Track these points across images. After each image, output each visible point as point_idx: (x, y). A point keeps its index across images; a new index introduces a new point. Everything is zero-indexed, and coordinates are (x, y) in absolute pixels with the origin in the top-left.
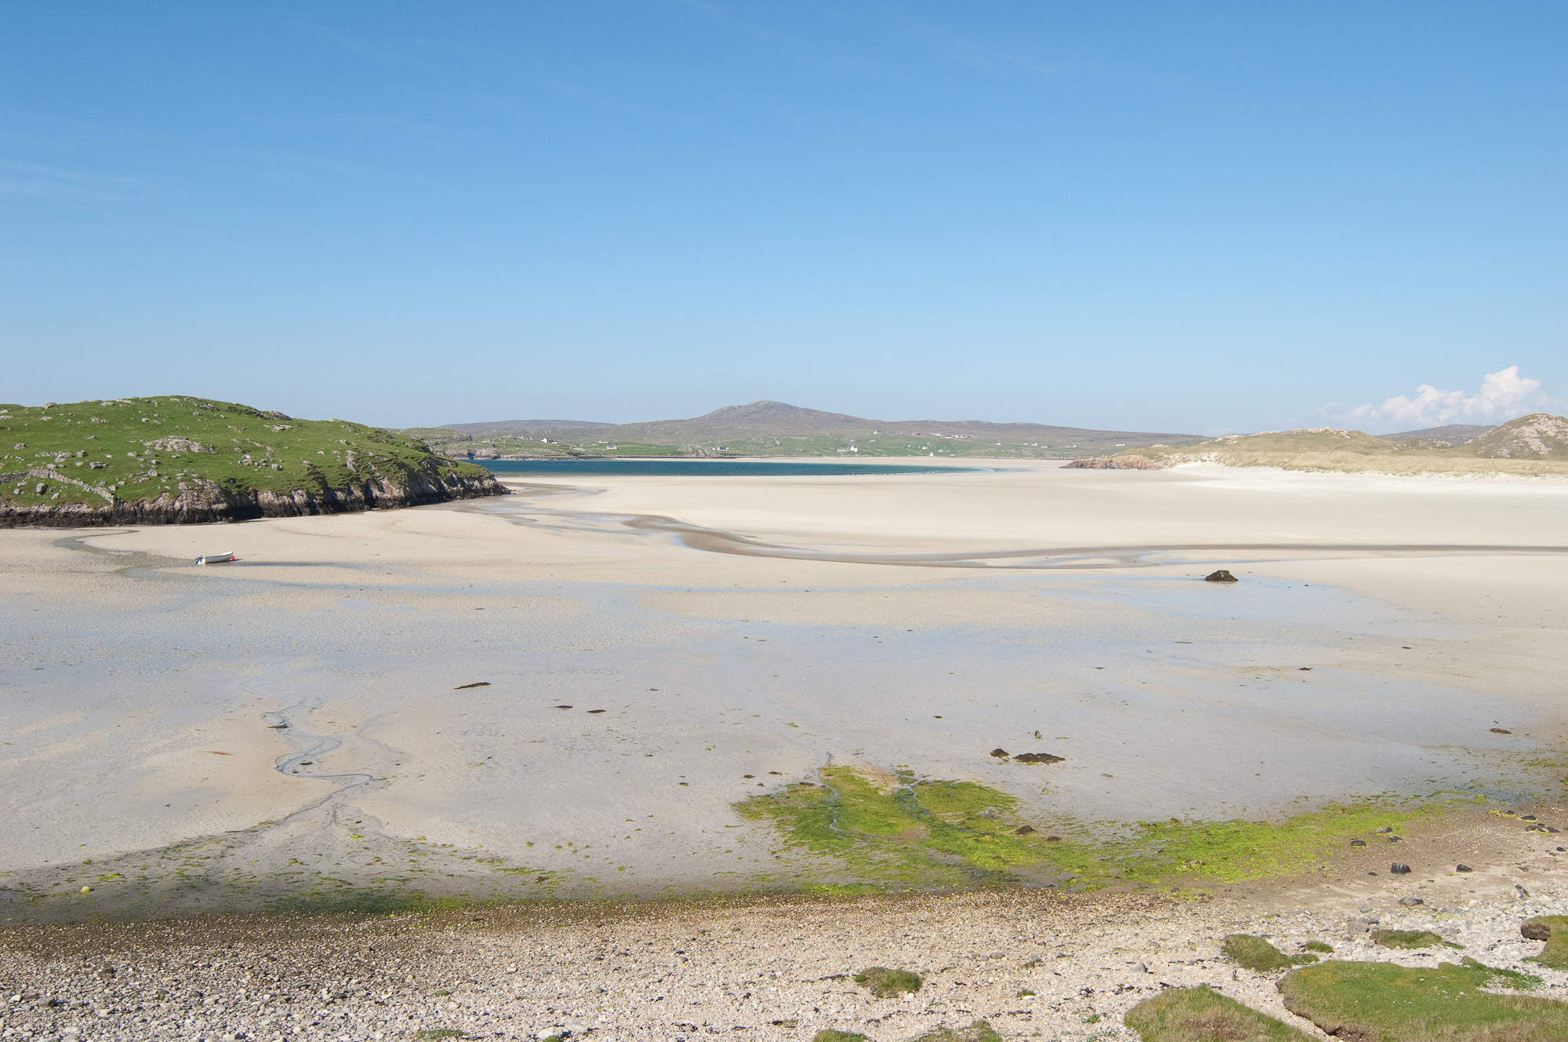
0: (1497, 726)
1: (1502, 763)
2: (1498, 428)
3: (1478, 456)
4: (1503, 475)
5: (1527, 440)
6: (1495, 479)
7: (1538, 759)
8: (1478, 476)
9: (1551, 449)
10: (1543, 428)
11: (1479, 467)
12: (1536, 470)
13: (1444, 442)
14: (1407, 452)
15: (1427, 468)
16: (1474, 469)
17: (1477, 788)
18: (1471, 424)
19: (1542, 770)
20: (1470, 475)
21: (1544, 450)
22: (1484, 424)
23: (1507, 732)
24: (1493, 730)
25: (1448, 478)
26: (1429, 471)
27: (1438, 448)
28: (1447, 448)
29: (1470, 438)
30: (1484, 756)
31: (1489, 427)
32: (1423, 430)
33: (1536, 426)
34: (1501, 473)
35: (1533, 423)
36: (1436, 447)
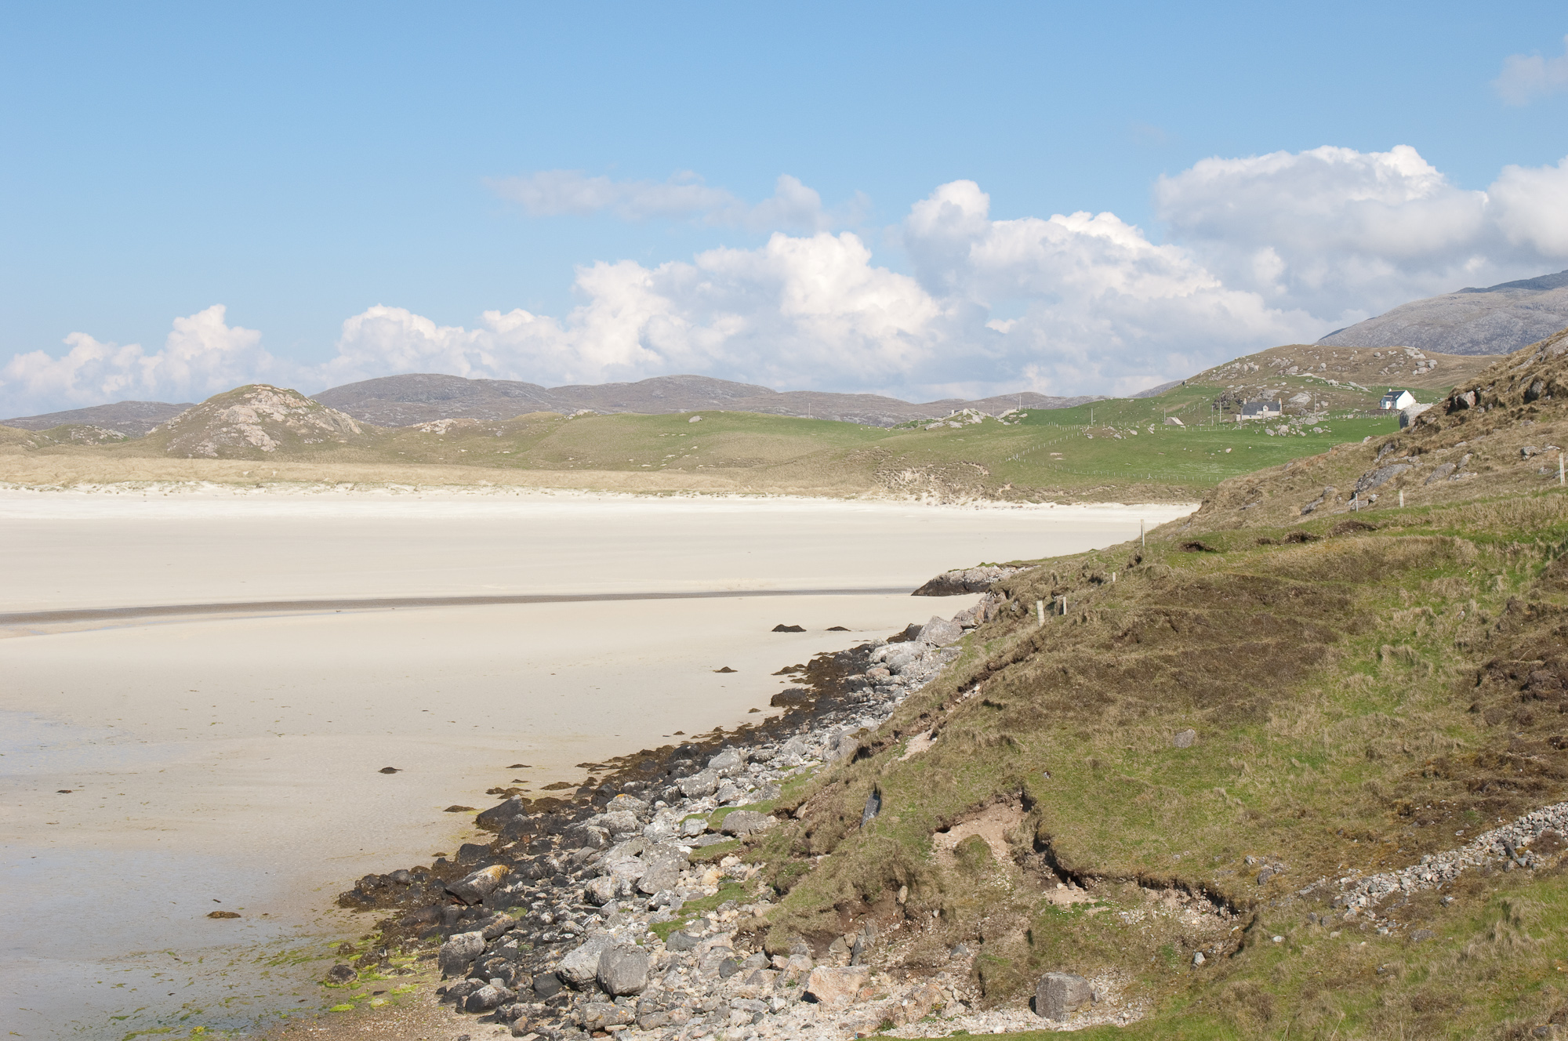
0: (218, 908)
1: (229, 968)
2: (195, 408)
3: (167, 455)
4: (208, 487)
5: (244, 427)
6: (197, 493)
7: (283, 952)
8: (169, 489)
9: (278, 443)
10: (265, 408)
11: (170, 474)
12: (258, 478)
13: (112, 432)
14: (51, 448)
15: (87, 477)
16: (165, 477)
17: (194, 1016)
18: (155, 400)
19: (289, 969)
20: (155, 488)
21: (269, 444)
22: (175, 400)
23: (234, 915)
24: (212, 915)
25: (121, 494)
26: (90, 481)
27: (103, 441)
28: (117, 441)
29: (154, 424)
30: (201, 961)
31: (183, 407)
32: (76, 411)
33: (256, 404)
34: (205, 483)
35: (249, 400)
36: (99, 440)
